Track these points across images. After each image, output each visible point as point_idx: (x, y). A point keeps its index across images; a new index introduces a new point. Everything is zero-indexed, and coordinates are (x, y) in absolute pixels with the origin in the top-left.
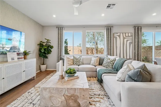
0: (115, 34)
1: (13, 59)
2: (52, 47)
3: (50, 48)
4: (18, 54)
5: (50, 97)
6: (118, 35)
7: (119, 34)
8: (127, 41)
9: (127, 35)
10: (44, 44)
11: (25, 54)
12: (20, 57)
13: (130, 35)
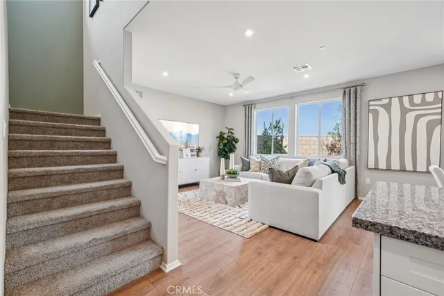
0: (371, 103)
1: (187, 155)
2: (236, 141)
3: (234, 142)
4: (192, 151)
5: (206, 190)
6: (381, 106)
7: (385, 101)
8: (417, 118)
9: (418, 99)
10: (226, 136)
11: (199, 150)
12: (193, 153)
13: (430, 97)
